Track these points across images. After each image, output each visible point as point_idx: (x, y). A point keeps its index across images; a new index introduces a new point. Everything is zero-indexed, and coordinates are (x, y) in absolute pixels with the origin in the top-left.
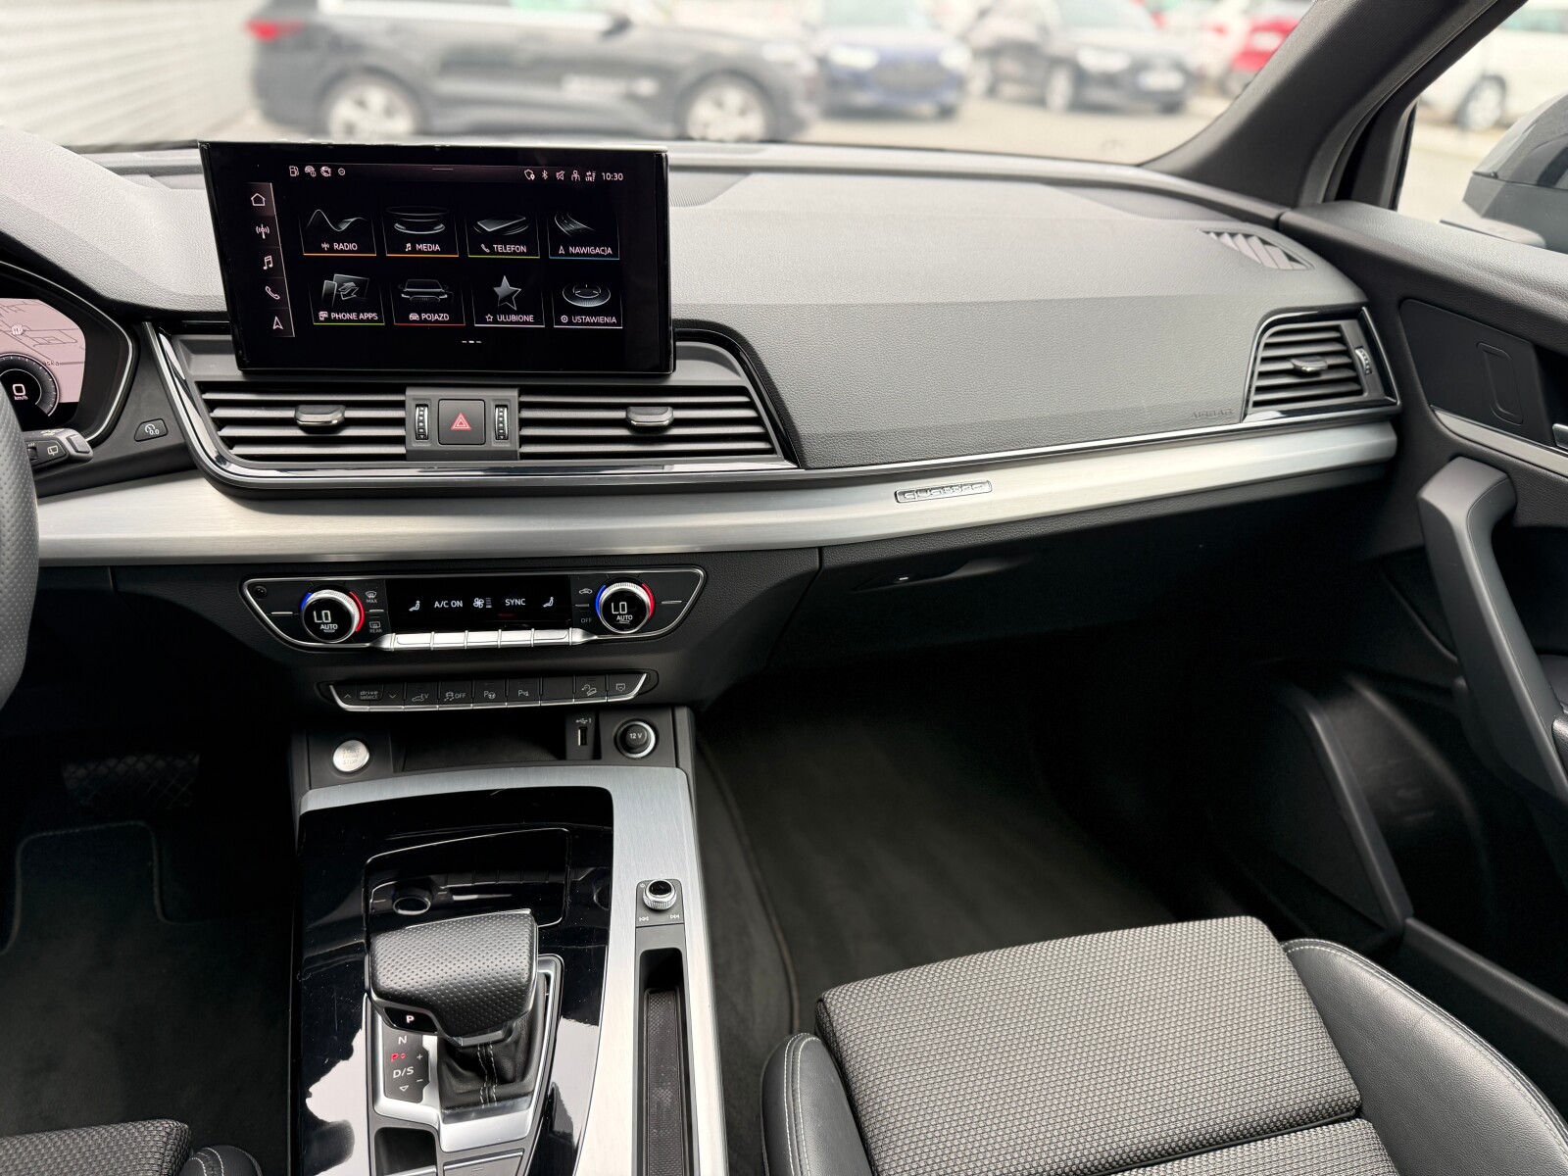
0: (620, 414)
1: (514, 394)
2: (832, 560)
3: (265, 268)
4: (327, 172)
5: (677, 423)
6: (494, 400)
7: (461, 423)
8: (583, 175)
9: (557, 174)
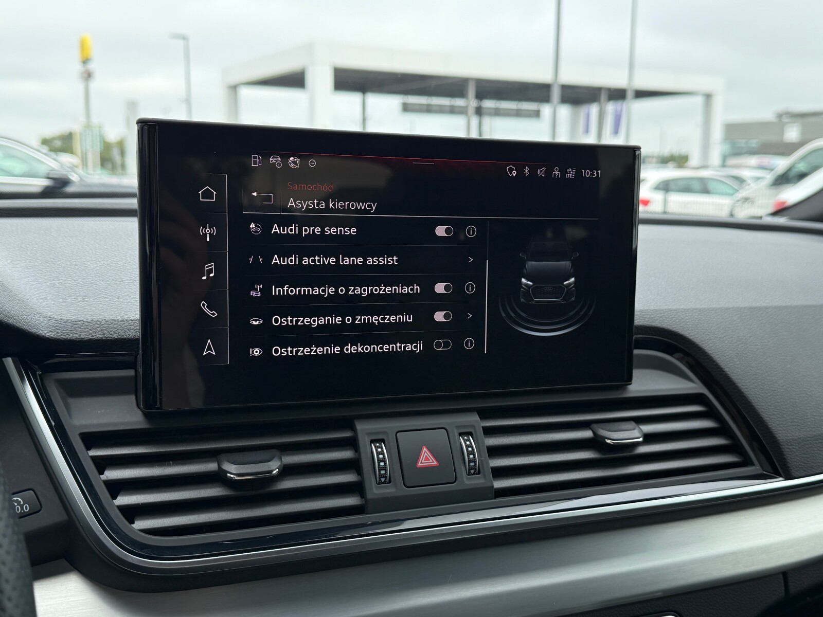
0: (587, 434)
1: (474, 418)
2: (795, 586)
3: (204, 278)
4: (295, 162)
5: (649, 438)
6: (458, 427)
7: (427, 459)
8: (564, 173)
9: (539, 170)
